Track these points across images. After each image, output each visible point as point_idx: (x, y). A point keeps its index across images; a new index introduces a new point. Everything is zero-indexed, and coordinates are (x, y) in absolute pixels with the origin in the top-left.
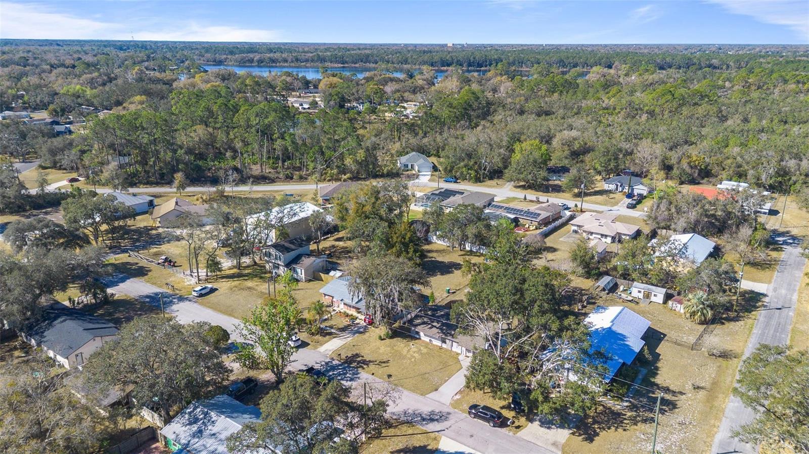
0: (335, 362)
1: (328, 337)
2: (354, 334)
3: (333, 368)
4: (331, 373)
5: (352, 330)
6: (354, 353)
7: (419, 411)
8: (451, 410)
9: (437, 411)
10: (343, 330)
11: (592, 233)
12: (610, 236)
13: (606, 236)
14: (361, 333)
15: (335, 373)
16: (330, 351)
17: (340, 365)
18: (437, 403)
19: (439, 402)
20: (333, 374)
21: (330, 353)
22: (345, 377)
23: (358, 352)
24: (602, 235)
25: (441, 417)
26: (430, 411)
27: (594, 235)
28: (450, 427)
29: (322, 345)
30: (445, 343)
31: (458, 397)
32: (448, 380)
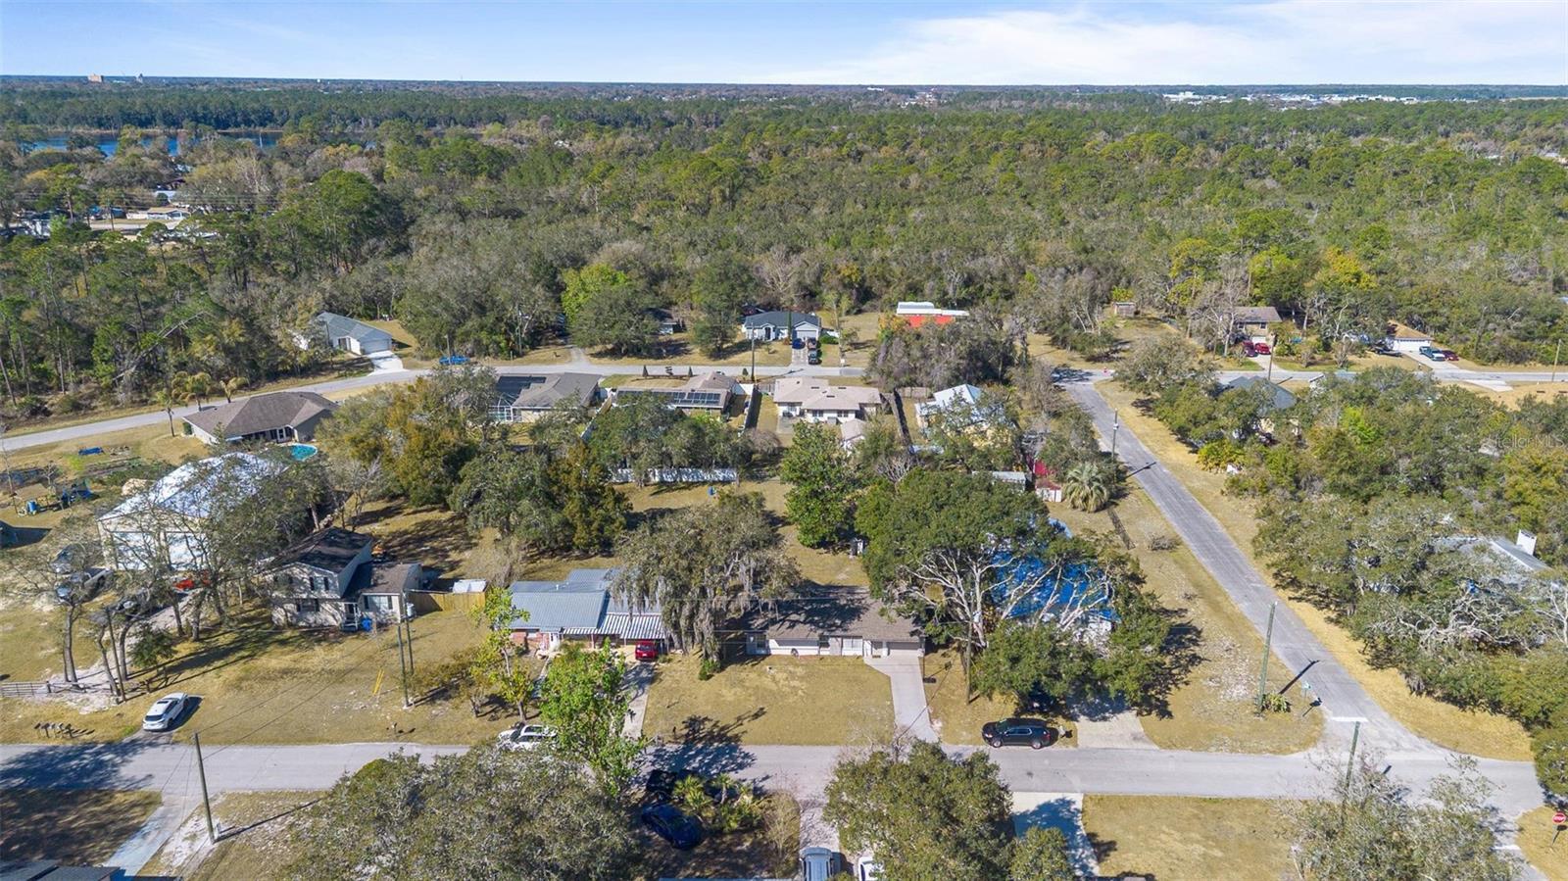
0: (672, 747)
2: (641, 686)
3: (680, 759)
6: (685, 719)
11: (821, 412)
12: (851, 411)
13: (846, 412)
14: (651, 681)
17: (685, 750)
22: (725, 766)
23: (688, 715)
24: (839, 412)
27: (826, 416)
30: (827, 645)
31: (938, 725)
32: (892, 704)
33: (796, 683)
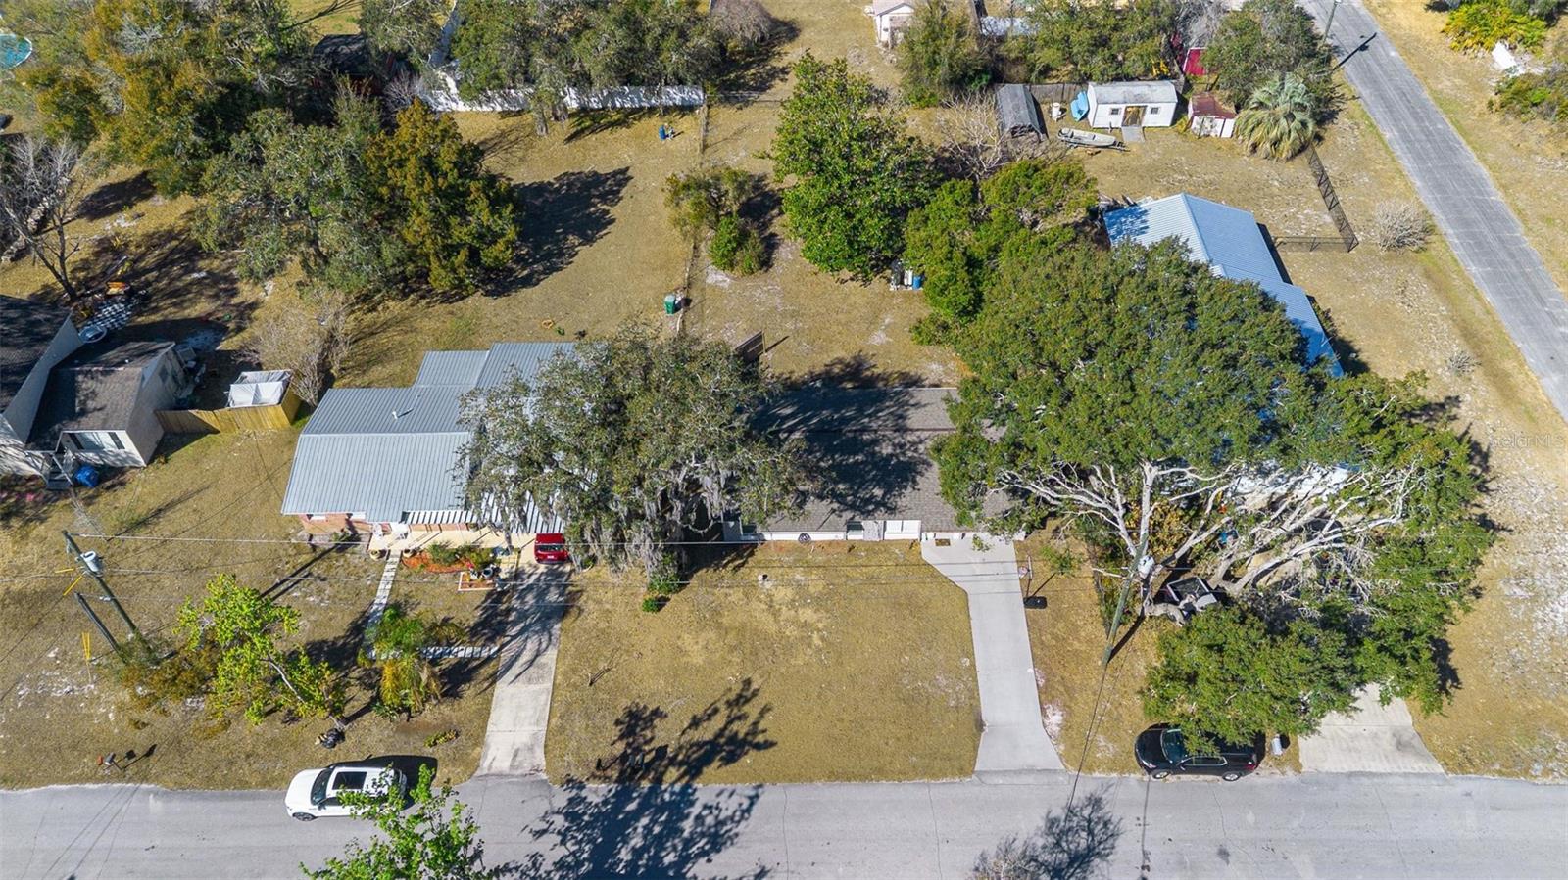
0: (597, 792)
1: (469, 691)
2: (546, 629)
3: (611, 825)
4: (625, 855)
5: (523, 615)
6: (620, 714)
7: (1019, 846)
8: (1088, 785)
9: (1059, 812)
10: (491, 626)
14: (562, 611)
15: (637, 841)
16: (531, 749)
17: (623, 796)
18: (1030, 779)
19: (1030, 771)
20: (637, 853)
21: (540, 758)
22: (689, 843)
23: (625, 703)
25: (1090, 832)
26: (1042, 824)
28: (1145, 854)
29: (479, 739)
30: (860, 527)
31: (1056, 718)
32: (973, 665)
33: (807, 614)
